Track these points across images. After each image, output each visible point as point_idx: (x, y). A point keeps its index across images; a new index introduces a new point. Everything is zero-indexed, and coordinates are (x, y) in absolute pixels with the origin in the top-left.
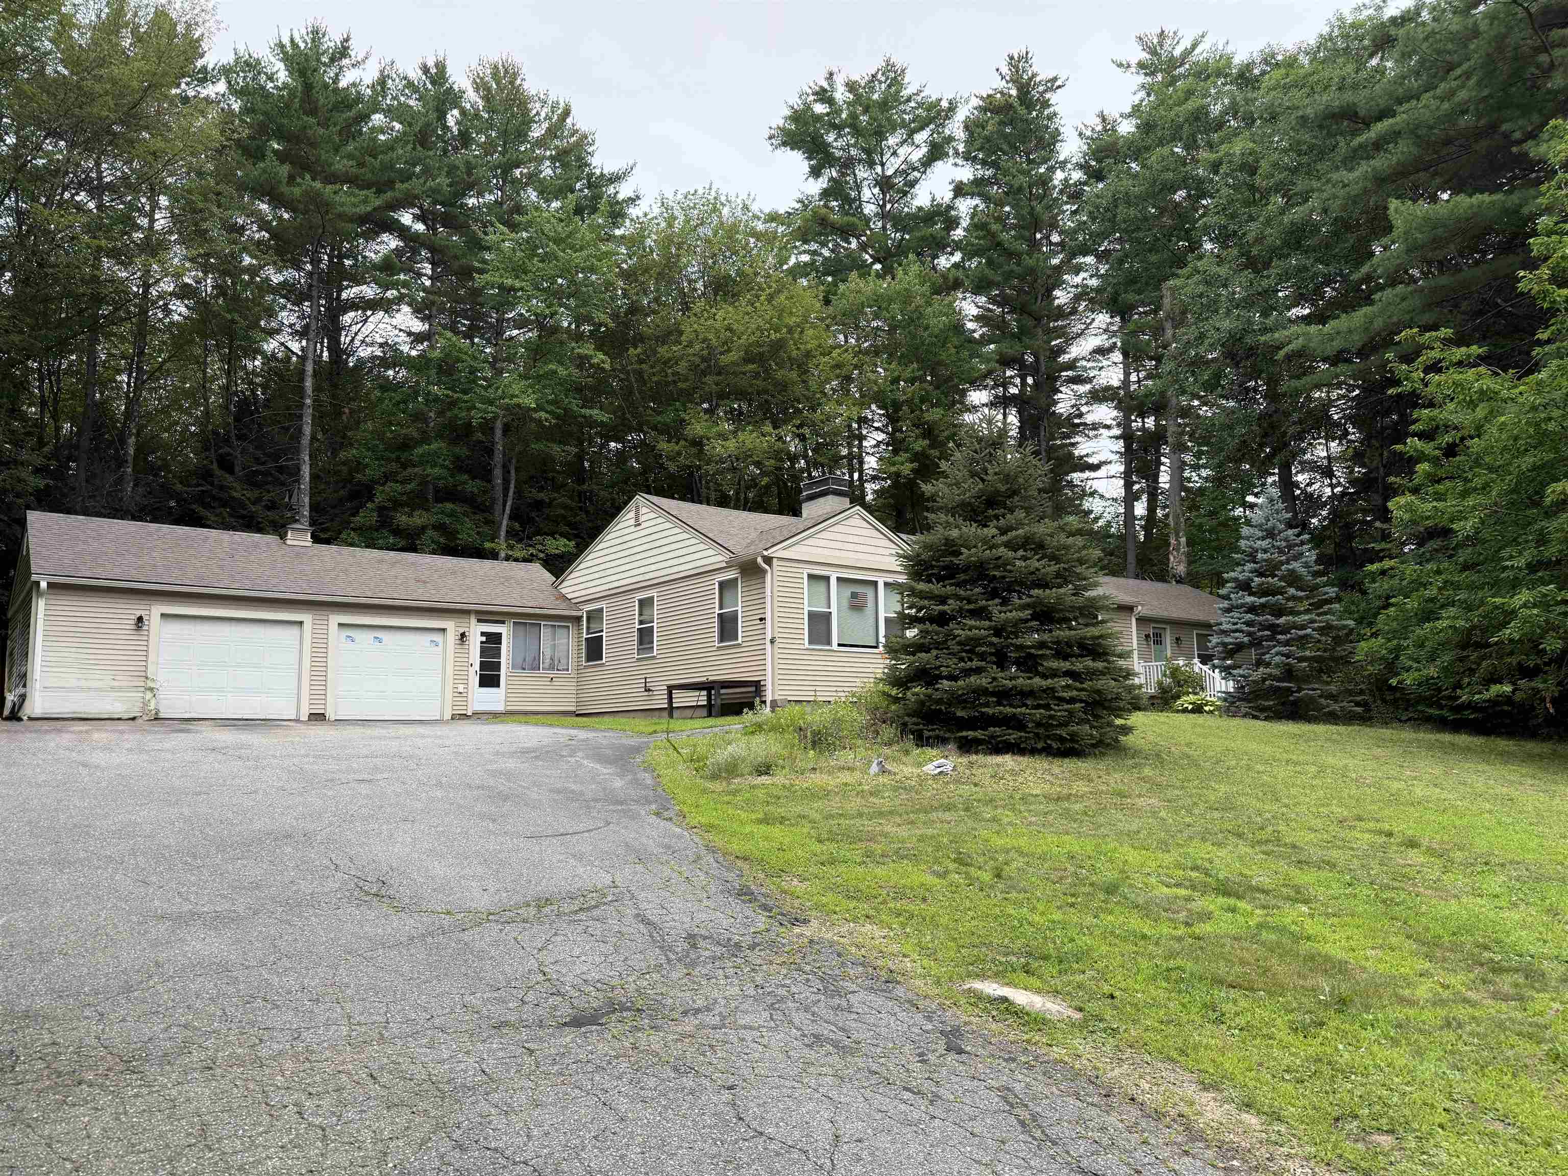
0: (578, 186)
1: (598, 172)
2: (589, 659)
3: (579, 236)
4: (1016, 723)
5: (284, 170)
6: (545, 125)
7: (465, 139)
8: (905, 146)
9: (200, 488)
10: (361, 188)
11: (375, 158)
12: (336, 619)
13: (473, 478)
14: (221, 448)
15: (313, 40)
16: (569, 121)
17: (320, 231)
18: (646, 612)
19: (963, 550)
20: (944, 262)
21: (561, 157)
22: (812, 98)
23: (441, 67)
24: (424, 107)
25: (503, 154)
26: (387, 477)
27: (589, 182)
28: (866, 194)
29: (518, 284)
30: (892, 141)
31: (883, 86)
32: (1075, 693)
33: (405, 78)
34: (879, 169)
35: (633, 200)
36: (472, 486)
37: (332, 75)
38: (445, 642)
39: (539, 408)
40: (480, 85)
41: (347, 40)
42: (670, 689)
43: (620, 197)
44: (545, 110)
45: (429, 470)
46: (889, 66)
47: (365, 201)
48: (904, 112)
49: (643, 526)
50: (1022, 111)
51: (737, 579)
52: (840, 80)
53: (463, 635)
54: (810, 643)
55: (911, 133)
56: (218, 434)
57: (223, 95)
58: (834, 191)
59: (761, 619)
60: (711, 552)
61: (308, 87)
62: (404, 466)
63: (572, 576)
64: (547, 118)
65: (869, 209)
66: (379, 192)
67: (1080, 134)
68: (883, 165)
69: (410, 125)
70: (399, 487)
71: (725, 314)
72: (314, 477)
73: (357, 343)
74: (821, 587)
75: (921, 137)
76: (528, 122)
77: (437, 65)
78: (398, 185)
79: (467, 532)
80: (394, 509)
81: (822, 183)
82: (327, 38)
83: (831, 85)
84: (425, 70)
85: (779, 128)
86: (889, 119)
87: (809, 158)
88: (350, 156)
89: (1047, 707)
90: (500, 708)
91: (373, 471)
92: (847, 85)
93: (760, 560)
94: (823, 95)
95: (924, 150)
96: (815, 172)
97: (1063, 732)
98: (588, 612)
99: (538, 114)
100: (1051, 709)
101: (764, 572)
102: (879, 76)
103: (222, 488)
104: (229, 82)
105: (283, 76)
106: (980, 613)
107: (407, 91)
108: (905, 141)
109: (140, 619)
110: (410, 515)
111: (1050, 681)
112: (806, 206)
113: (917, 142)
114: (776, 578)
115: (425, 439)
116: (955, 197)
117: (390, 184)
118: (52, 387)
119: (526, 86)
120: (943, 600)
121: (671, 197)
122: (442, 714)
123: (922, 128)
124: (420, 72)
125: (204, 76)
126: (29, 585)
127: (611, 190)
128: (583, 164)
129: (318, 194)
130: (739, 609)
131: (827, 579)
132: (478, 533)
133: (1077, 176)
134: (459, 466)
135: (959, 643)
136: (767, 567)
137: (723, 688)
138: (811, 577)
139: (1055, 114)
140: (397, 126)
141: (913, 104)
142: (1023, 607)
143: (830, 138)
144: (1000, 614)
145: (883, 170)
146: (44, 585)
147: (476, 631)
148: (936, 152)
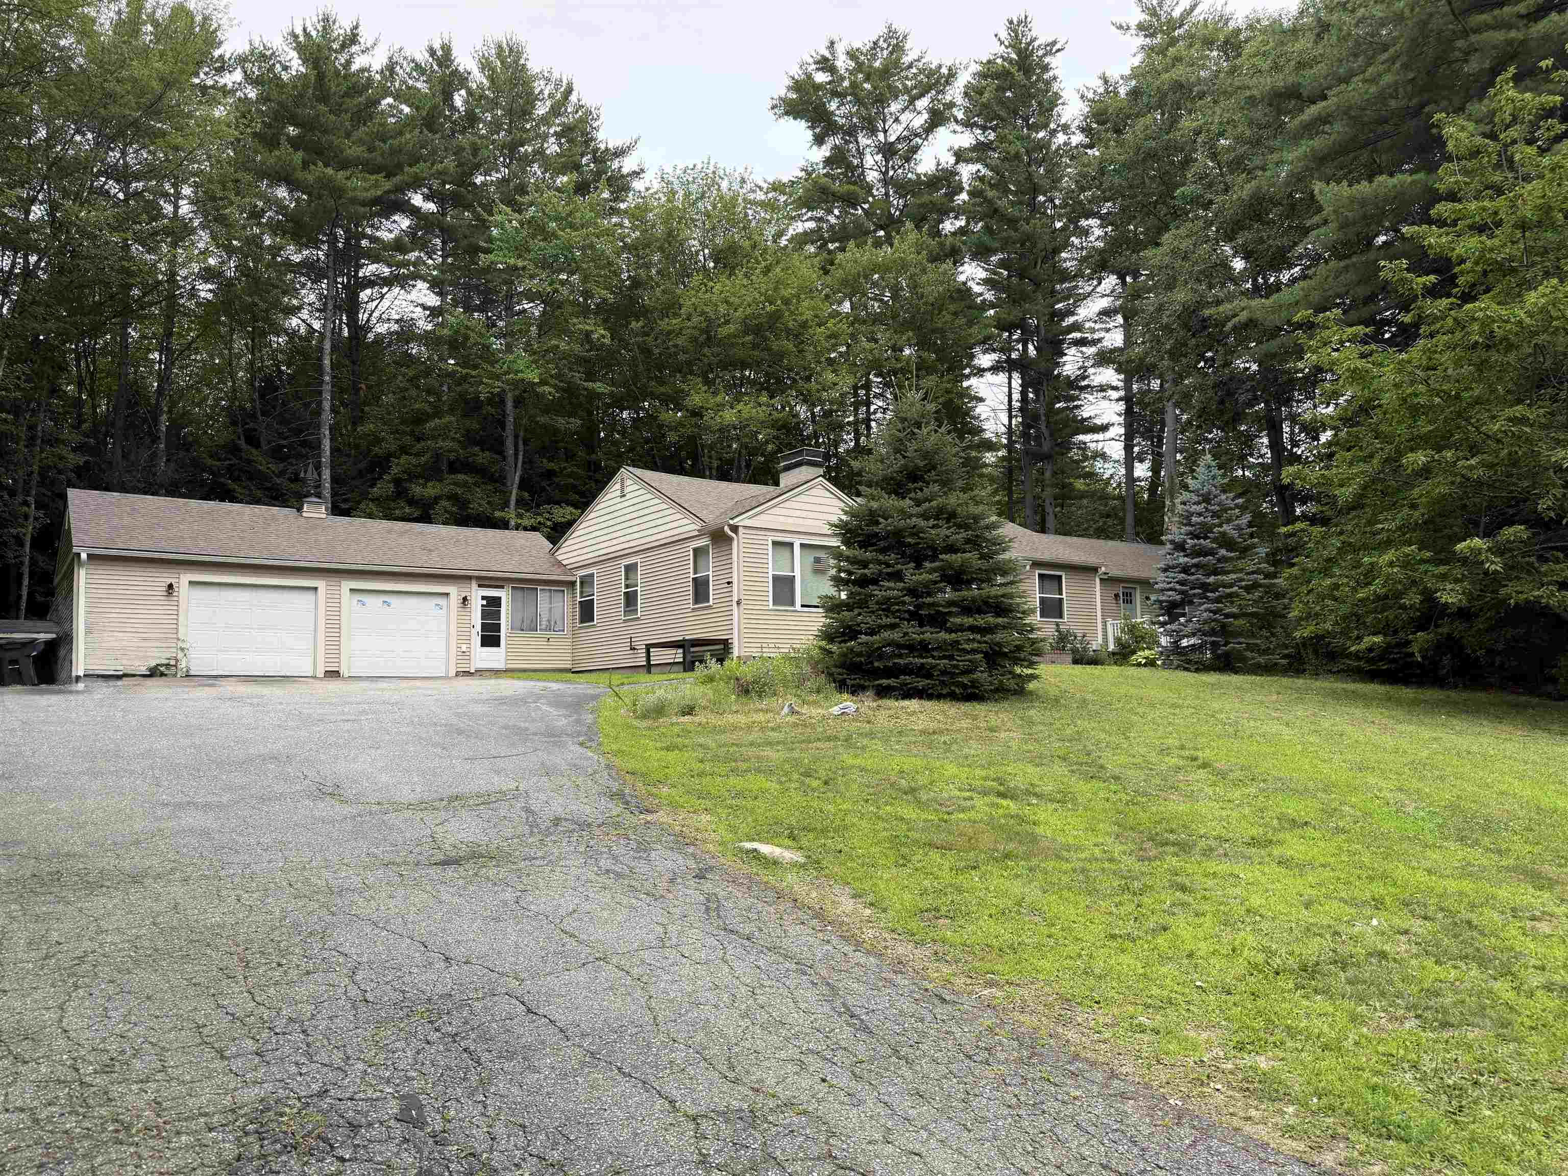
0: (584, 161)
1: (602, 147)
2: (582, 621)
3: (578, 215)
4: (924, 672)
5: (298, 157)
6: (549, 103)
7: (471, 119)
8: (907, 112)
9: (228, 462)
10: (372, 173)
11: (384, 142)
12: (348, 585)
13: (483, 450)
14: (247, 424)
15: (324, 28)
16: (573, 98)
17: (334, 215)
18: (631, 576)
19: (881, 520)
20: (948, 226)
21: (567, 132)
22: (814, 67)
23: (447, 49)
24: (430, 89)
25: (509, 132)
26: (404, 450)
27: (594, 157)
28: (869, 161)
29: (520, 264)
30: (894, 107)
31: (885, 53)
32: (976, 645)
33: (413, 61)
34: (881, 136)
35: (637, 174)
36: (483, 457)
37: (343, 61)
38: (448, 607)
39: (543, 382)
40: (485, 65)
41: (356, 27)
42: (648, 647)
43: (625, 171)
44: (548, 87)
45: (441, 443)
46: (891, 33)
47: (376, 185)
48: (907, 78)
49: (628, 497)
50: (1019, 76)
51: (708, 546)
52: (840, 49)
53: (465, 599)
54: (775, 602)
55: (912, 101)
56: (244, 409)
57: (240, 84)
58: (836, 159)
59: (729, 583)
60: (686, 521)
61: (321, 77)
62: (418, 440)
63: (567, 543)
64: (551, 96)
65: (872, 176)
66: (388, 177)
67: (1082, 97)
68: (885, 131)
69: (417, 108)
70: (414, 461)
71: (722, 286)
72: (333, 450)
73: (374, 320)
74: (786, 553)
75: (923, 103)
76: (531, 99)
77: (442, 48)
78: (407, 169)
79: (479, 502)
80: (410, 480)
81: (825, 151)
82: (337, 24)
83: (833, 54)
84: (432, 52)
85: (781, 99)
86: (889, 87)
87: (812, 128)
88: (361, 142)
89: (951, 658)
90: (501, 666)
91: (390, 444)
92: (848, 53)
93: (726, 529)
94: (825, 64)
95: (926, 116)
96: (819, 140)
97: (965, 680)
98: (581, 577)
99: (541, 92)
100: (954, 659)
101: (731, 539)
102: (881, 42)
103: (249, 462)
104: (245, 72)
105: (297, 65)
106: (897, 576)
107: (415, 74)
108: (907, 108)
109: (170, 586)
110: (424, 486)
111: (953, 635)
112: (809, 174)
113: (918, 108)
114: (741, 545)
115: (438, 414)
116: (957, 163)
117: (399, 167)
118: (88, 366)
119: (529, 65)
120: (864, 564)
121: (670, 171)
122: (447, 671)
123: (922, 95)
124: (427, 55)
125: (222, 67)
126: (71, 556)
127: (615, 165)
128: (588, 140)
129: (331, 179)
130: (710, 573)
131: (791, 545)
132: (489, 503)
133: (1077, 138)
134: (470, 439)
135: (877, 603)
136: (733, 535)
137: (693, 646)
138: (775, 543)
139: (1055, 78)
140: (406, 110)
141: (914, 70)
142: (934, 570)
143: (833, 106)
144: (913, 576)
145: (886, 137)
146: (84, 556)
147: (477, 596)
148: (937, 119)
